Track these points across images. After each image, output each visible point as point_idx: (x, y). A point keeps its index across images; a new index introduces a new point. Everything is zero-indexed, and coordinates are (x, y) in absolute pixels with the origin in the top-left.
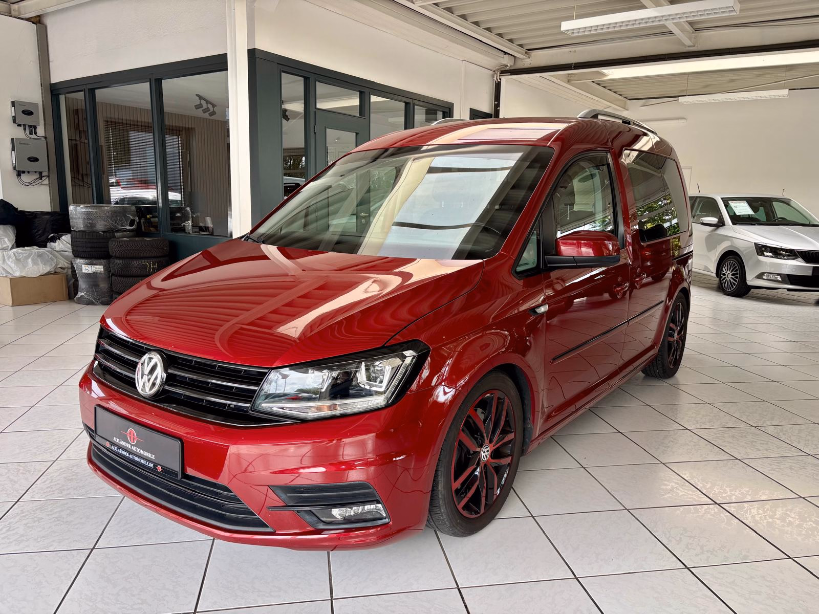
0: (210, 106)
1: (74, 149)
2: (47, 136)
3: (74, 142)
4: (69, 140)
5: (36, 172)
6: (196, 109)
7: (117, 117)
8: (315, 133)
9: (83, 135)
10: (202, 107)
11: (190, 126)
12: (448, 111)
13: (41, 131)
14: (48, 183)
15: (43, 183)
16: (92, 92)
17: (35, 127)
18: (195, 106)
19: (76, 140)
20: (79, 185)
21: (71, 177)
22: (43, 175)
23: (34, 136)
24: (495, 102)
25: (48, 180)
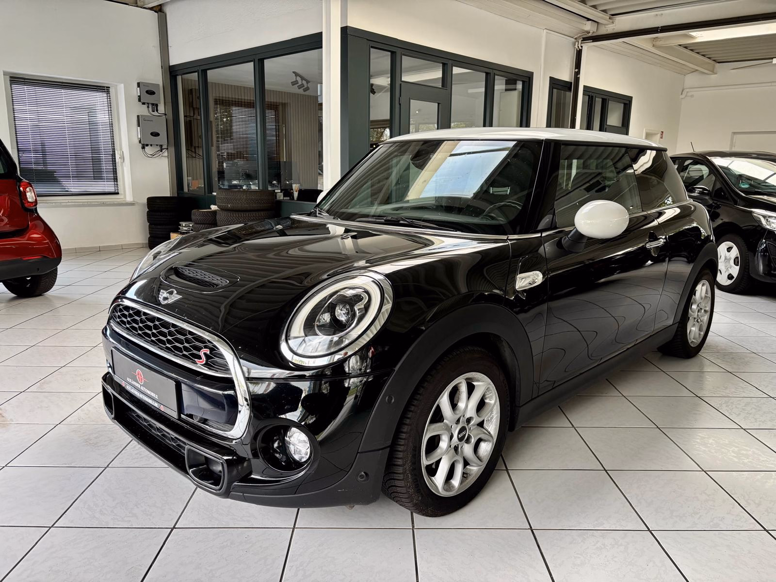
2: (167, 113)
3: (188, 119)
4: (184, 116)
5: (157, 145)
6: (293, 85)
7: (224, 96)
8: (400, 104)
9: (196, 112)
10: (298, 83)
11: (286, 102)
12: (528, 80)
13: (161, 109)
14: (167, 155)
15: (163, 155)
16: (204, 72)
17: (157, 105)
18: (292, 83)
19: (190, 117)
22: (163, 147)
23: (155, 113)
24: (575, 69)
25: (167, 153)
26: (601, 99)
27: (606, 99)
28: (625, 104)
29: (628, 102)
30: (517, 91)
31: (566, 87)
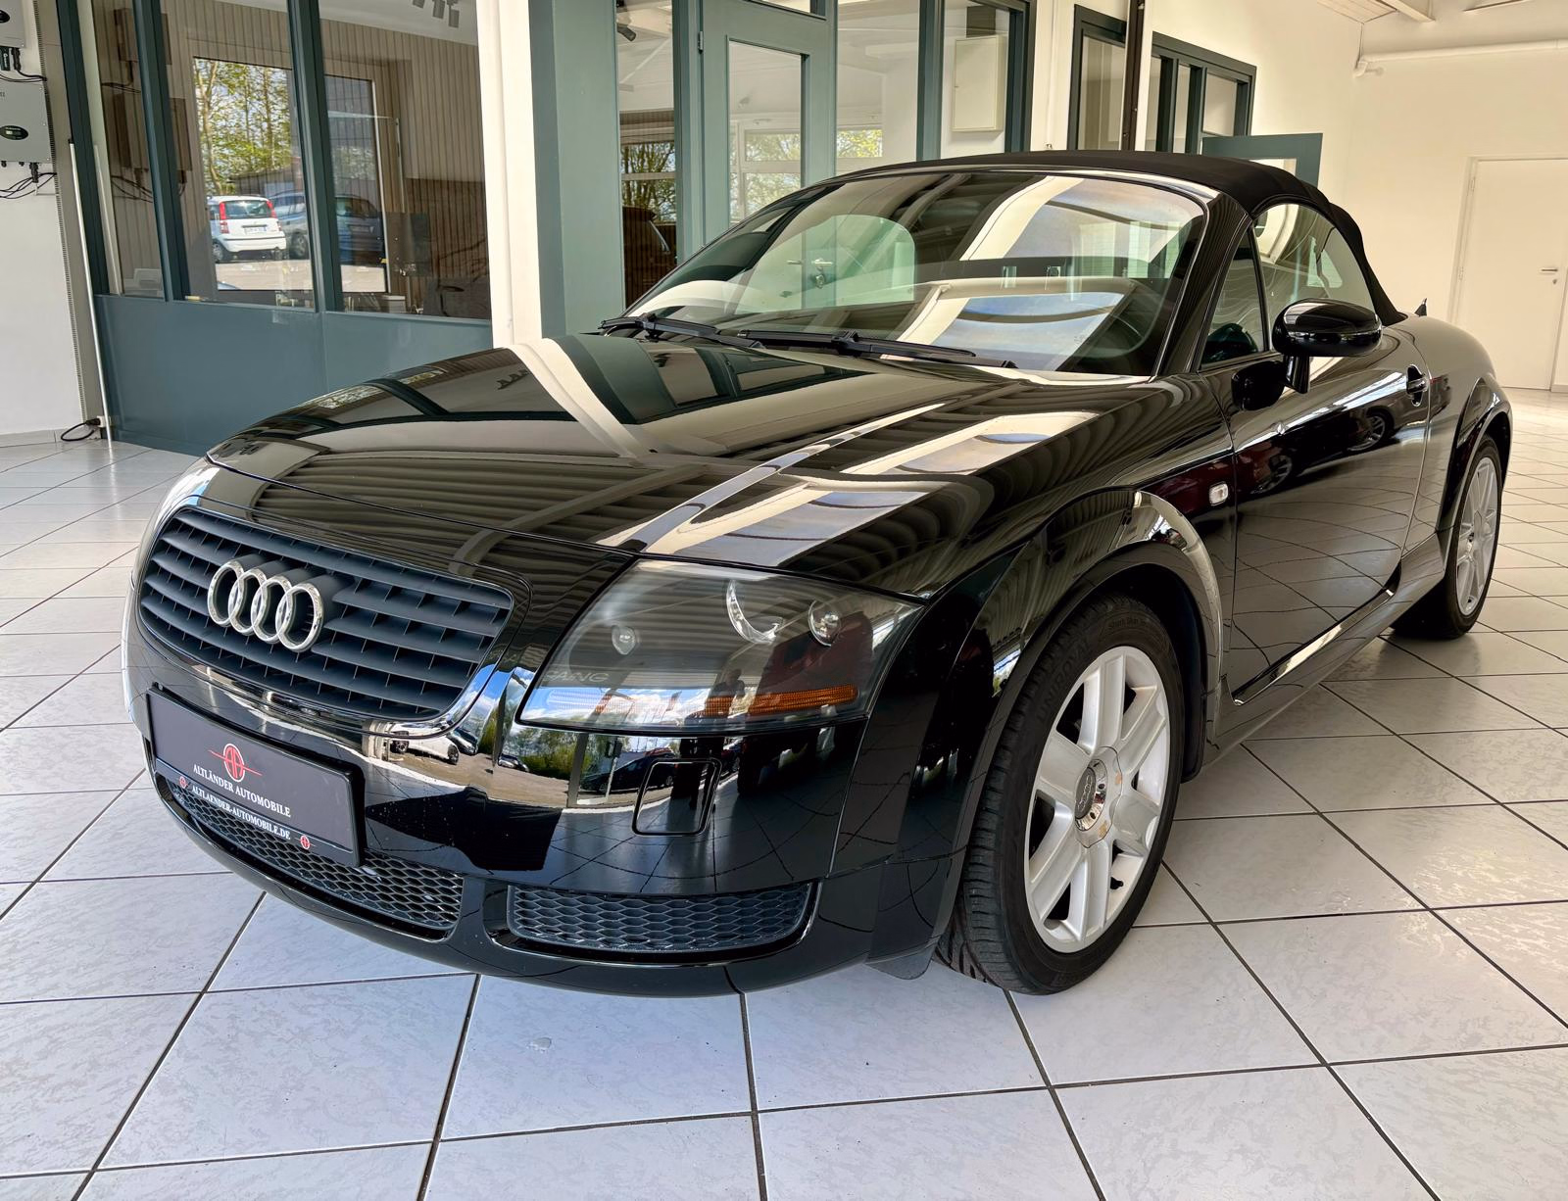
2: (47, 76)
3: (114, 91)
4: (102, 85)
5: (22, 164)
12: (1024, 10)
13: (32, 60)
14: (54, 191)
15: (41, 190)
17: (16, 52)
19: (122, 86)
21: (112, 177)
22: (40, 171)
23: (13, 74)
25: (54, 187)
26: (1189, 69)
27: (1200, 69)
28: (1241, 85)
29: (1246, 79)
30: (997, 36)
31: (1112, 31)
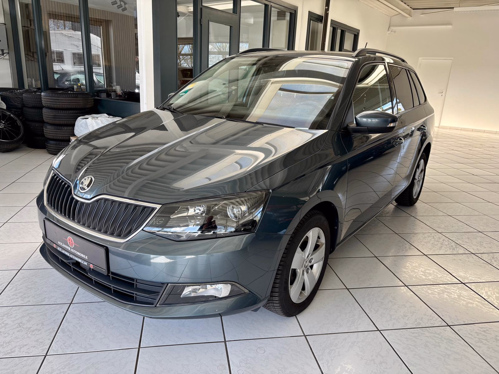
0: (122, 3)
1: (27, 34)
2: (6, 23)
3: (27, 29)
4: (22, 27)
6: (113, 5)
7: (57, 11)
8: (201, 25)
10: (117, 3)
11: (109, 19)
12: (294, 13)
13: (1, 19)
18: (112, 3)
19: (28, 27)
20: (32, 60)
21: (25, 54)
22: (4, 52)
24: (325, 7)
25: (8, 56)
26: (340, 31)
27: (344, 31)
28: (355, 35)
29: (357, 34)
30: (286, 20)
31: (319, 19)
